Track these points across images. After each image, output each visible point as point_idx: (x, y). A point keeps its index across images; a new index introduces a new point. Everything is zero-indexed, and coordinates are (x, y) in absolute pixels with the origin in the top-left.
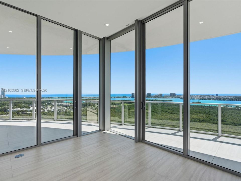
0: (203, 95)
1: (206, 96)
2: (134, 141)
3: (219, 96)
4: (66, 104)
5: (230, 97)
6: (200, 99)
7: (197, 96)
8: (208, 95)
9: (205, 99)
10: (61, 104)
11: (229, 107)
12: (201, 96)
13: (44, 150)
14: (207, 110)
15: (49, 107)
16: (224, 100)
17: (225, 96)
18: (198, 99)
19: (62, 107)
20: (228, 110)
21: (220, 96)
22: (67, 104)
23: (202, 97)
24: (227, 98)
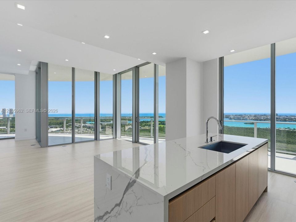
0: (258, 115)
1: (262, 115)
2: (132, 142)
3: (279, 116)
4: (90, 125)
5: (293, 117)
6: (254, 120)
7: (251, 116)
8: (265, 115)
9: (261, 120)
10: (85, 125)
11: (291, 129)
12: (255, 116)
13: (76, 145)
14: (262, 133)
15: (70, 129)
16: (285, 121)
17: (287, 116)
18: (252, 119)
19: (85, 129)
20: (290, 133)
21: (281, 116)
22: (92, 125)
23: (257, 117)
24: (289, 119)
